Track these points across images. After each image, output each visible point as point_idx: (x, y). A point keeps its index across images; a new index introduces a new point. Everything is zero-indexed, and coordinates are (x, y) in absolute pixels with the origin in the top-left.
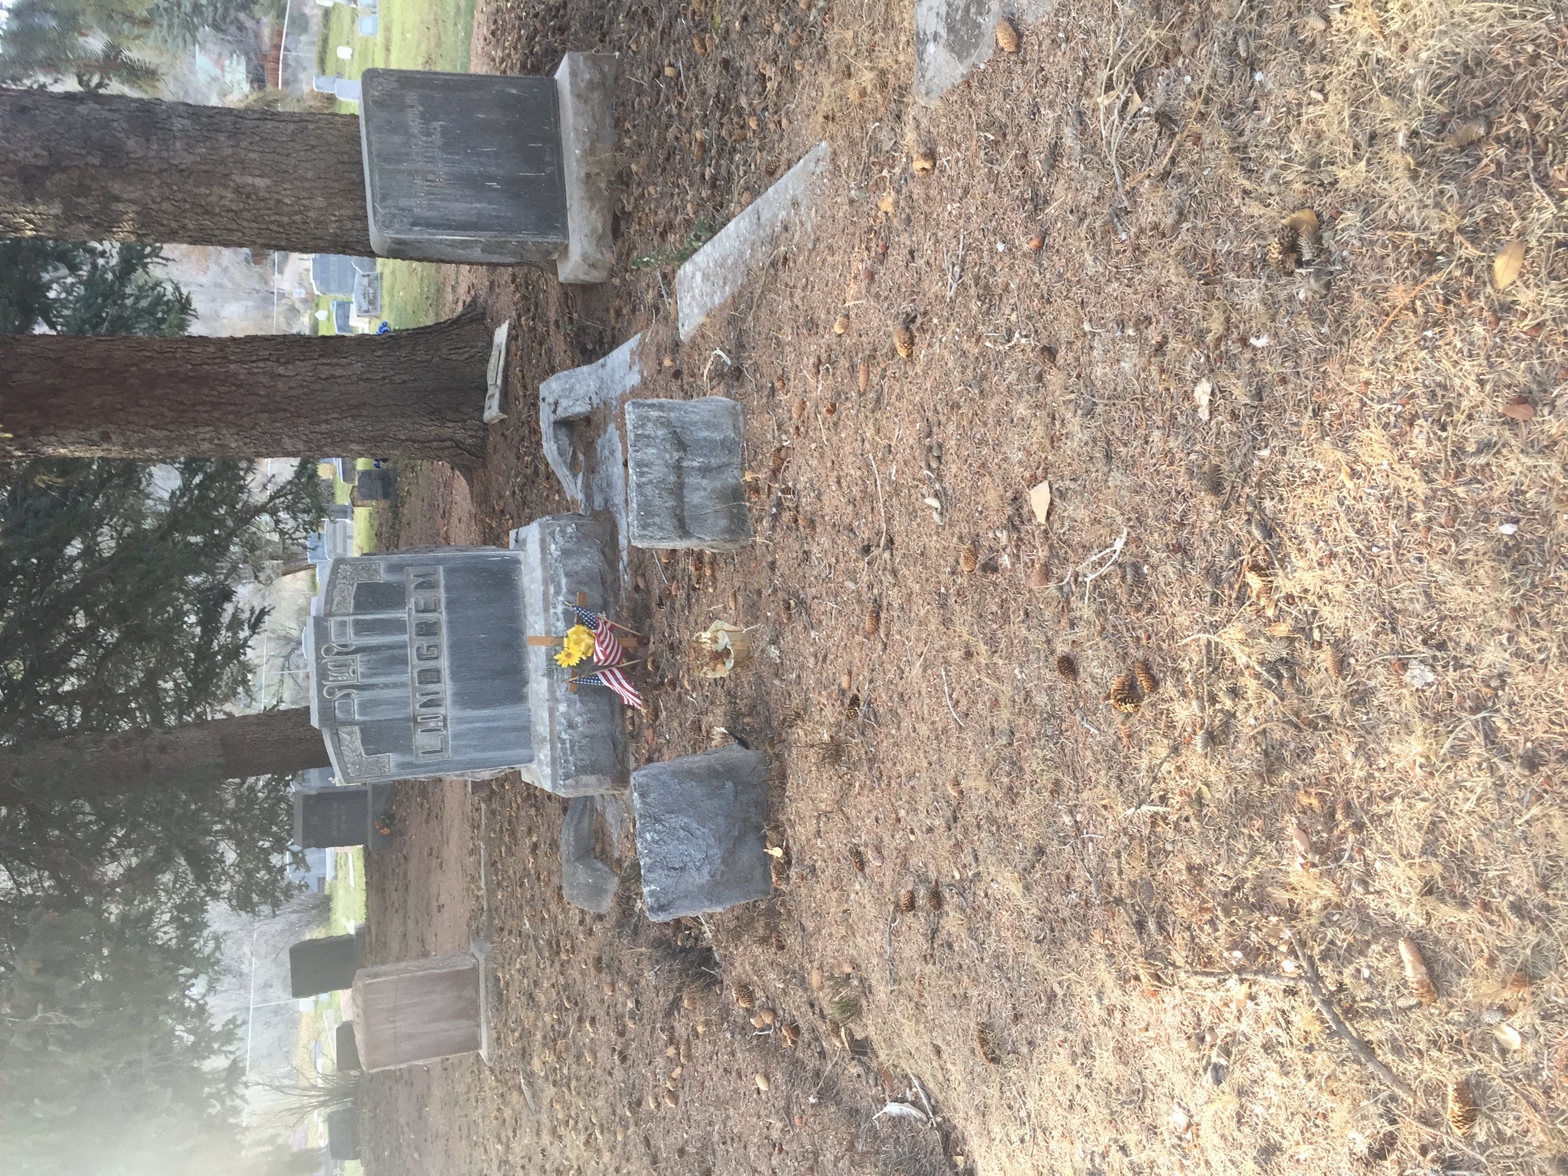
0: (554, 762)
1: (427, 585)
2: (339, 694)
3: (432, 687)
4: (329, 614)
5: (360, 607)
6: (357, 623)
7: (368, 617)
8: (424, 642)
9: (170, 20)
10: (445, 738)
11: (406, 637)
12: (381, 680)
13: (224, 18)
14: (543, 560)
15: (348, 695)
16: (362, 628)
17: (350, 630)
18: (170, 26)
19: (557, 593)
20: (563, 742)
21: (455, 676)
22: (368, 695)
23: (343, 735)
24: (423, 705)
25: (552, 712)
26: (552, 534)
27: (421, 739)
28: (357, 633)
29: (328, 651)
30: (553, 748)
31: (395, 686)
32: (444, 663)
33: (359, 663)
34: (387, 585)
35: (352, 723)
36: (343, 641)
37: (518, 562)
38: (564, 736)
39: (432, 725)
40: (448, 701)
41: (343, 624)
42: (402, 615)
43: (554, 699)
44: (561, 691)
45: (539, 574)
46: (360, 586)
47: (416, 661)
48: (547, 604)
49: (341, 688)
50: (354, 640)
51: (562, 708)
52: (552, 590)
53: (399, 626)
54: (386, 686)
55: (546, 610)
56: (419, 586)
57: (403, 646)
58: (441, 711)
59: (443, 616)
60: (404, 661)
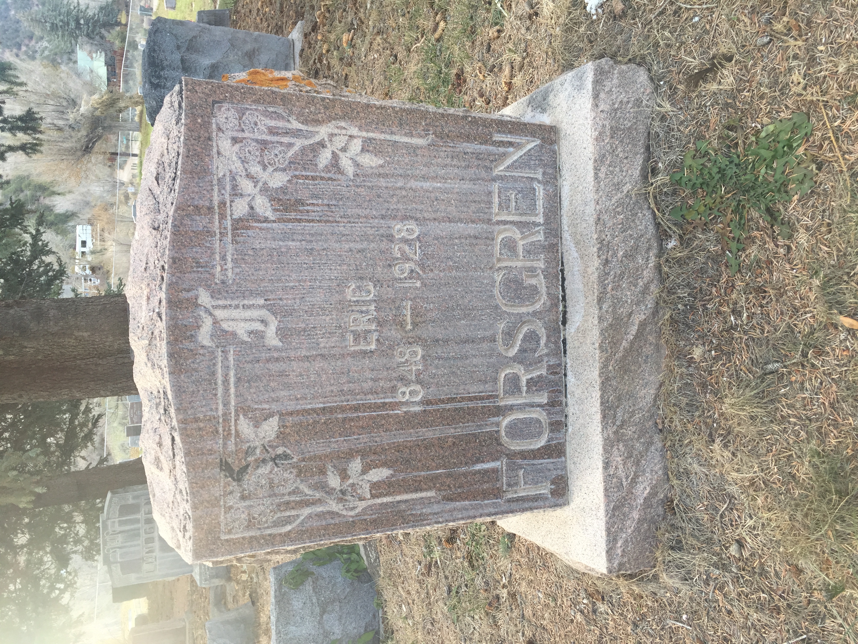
2: (111, 551)
3: (150, 545)
4: (108, 519)
5: (121, 515)
6: (119, 521)
7: (124, 518)
8: (147, 526)
9: (63, 32)
10: (155, 565)
11: (140, 525)
12: (129, 544)
13: (93, 32)
15: (115, 551)
16: (121, 523)
17: (117, 525)
18: (63, 36)
22: (124, 550)
23: (113, 568)
24: (147, 553)
27: (145, 567)
28: (120, 525)
31: (135, 546)
33: (120, 537)
34: (132, 505)
35: (117, 562)
36: (114, 529)
39: (150, 560)
40: (157, 549)
41: (114, 522)
42: (138, 516)
46: (121, 506)
47: (144, 535)
49: (112, 549)
50: (118, 528)
53: (137, 521)
54: (131, 546)
56: (146, 504)
57: (139, 529)
58: (154, 554)
60: (138, 535)
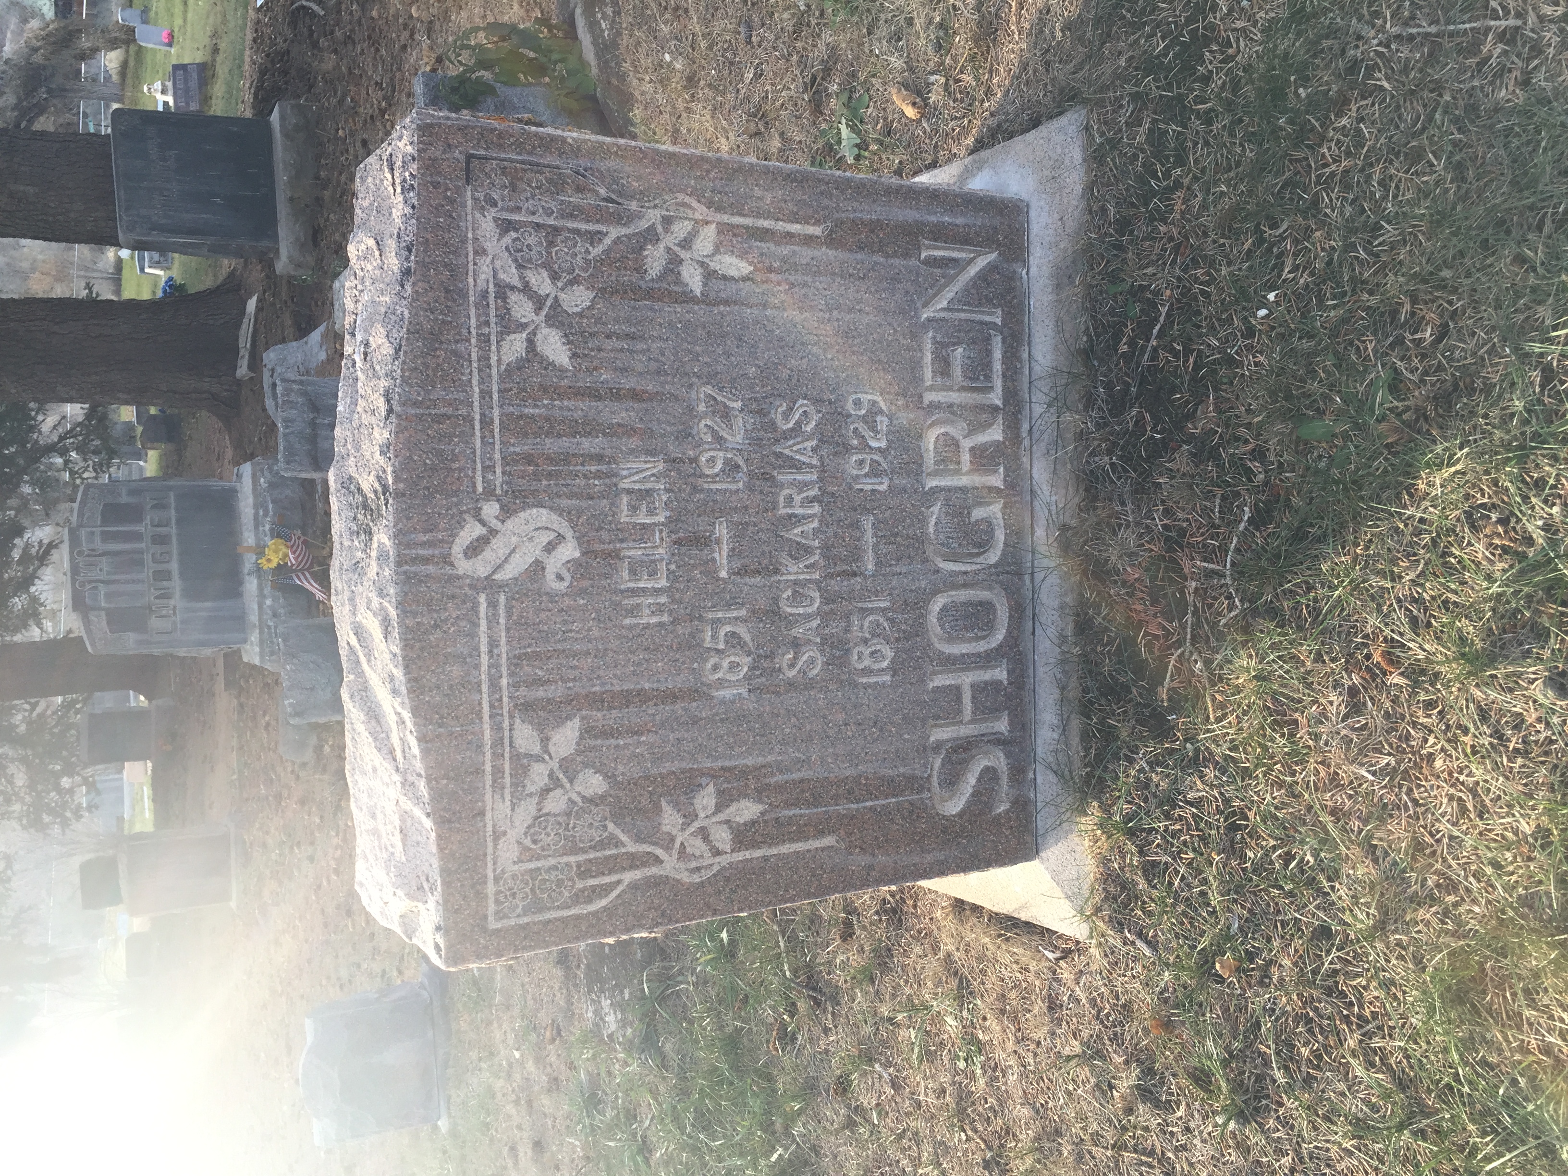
0: (262, 642)
1: (161, 506)
2: (88, 587)
3: (165, 584)
4: (81, 525)
5: (105, 521)
6: (103, 533)
7: (112, 529)
8: (158, 549)
10: (174, 623)
11: (143, 545)
12: (122, 577)
14: (254, 490)
15: (95, 588)
16: (107, 537)
17: (98, 539)
19: (266, 514)
20: (269, 627)
21: (182, 574)
22: (113, 588)
23: (92, 618)
24: (156, 598)
25: (261, 606)
26: (262, 470)
27: (155, 623)
28: (104, 540)
29: (80, 553)
30: (261, 632)
31: (134, 582)
32: (174, 566)
33: (105, 563)
34: (128, 505)
35: (100, 609)
36: (92, 546)
37: (236, 491)
38: (271, 623)
39: (164, 612)
40: (178, 593)
41: (92, 534)
42: (140, 528)
43: (262, 596)
44: (267, 591)
45: (251, 500)
46: (105, 505)
47: (151, 564)
48: (257, 524)
49: (90, 582)
50: (101, 546)
51: (268, 602)
52: (261, 513)
53: (137, 537)
54: (127, 582)
55: (256, 527)
56: (154, 507)
57: (141, 552)
58: (172, 602)
59: (174, 531)
60: (140, 563)
